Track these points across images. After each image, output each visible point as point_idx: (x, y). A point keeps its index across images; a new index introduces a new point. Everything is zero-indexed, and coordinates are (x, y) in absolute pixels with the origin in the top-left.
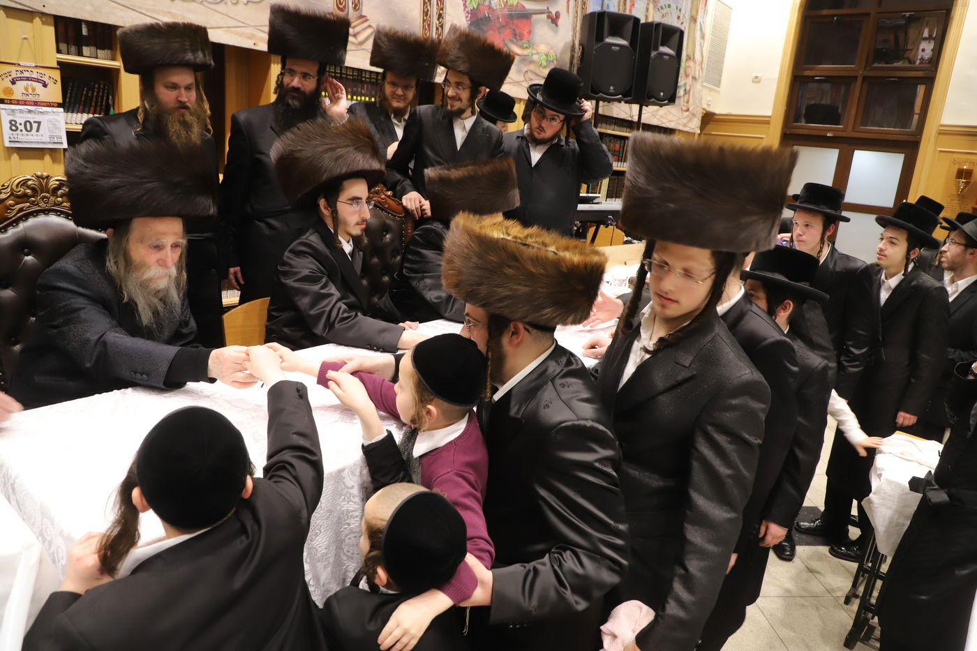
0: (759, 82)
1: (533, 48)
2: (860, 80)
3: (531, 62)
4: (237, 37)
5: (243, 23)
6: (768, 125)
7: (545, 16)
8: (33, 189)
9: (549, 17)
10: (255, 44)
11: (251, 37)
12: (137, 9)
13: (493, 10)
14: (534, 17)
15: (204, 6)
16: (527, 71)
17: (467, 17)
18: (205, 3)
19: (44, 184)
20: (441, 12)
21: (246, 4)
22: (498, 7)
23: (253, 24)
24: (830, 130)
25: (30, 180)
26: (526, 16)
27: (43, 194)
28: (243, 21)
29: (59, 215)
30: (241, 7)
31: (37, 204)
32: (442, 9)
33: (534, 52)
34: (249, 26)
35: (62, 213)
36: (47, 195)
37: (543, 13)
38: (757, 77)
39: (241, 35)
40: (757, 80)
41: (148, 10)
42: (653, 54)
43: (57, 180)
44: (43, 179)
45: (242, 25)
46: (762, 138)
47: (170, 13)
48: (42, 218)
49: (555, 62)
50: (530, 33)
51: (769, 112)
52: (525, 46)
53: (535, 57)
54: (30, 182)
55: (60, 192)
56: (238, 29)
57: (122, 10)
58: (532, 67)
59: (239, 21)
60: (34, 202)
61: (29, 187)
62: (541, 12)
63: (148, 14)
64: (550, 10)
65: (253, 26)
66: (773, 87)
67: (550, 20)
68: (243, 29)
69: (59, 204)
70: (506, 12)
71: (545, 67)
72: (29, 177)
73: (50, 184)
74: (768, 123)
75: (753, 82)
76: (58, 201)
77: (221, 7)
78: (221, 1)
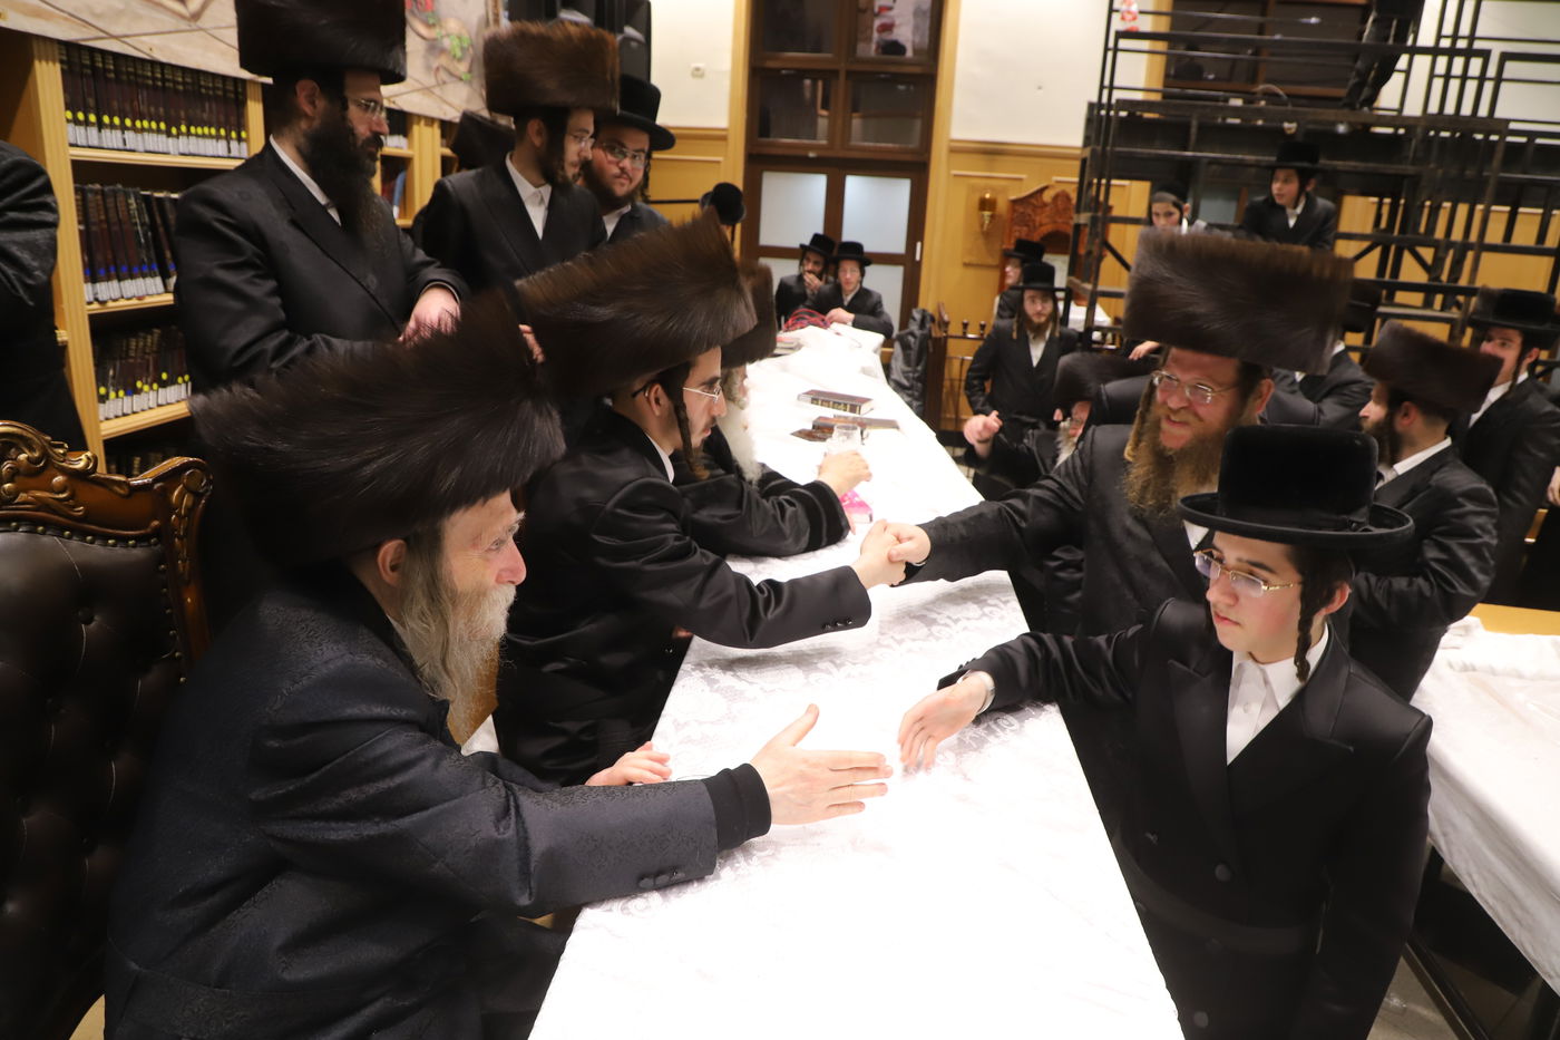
0: (702, 76)
1: (441, 26)
2: (842, 76)
3: (443, 51)
6: (724, 143)
16: (438, 69)
24: (811, 147)
29: (16, 530)
33: (443, 32)
38: (698, 69)
40: (698, 73)
46: (718, 162)
49: (471, 50)
51: (723, 123)
52: (431, 21)
53: (446, 43)
58: (443, 60)
66: (725, 84)
71: (460, 60)
74: (724, 138)
75: (694, 75)
76: (9, 492)
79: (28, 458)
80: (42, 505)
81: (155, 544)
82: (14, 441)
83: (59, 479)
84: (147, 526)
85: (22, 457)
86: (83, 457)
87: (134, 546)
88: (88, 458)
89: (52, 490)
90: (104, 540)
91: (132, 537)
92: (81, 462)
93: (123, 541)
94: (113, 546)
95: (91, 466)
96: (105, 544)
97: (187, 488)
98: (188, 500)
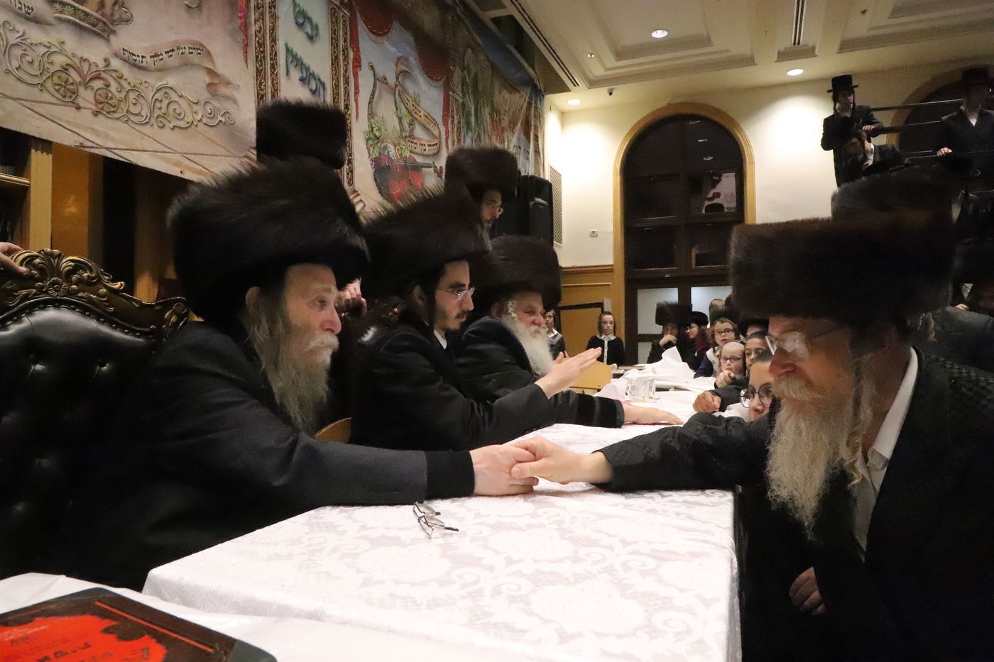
0: (596, 236)
2: (683, 228)
4: (164, 163)
5: (169, 148)
6: (612, 273)
7: (432, 170)
8: (41, 270)
9: (435, 171)
10: (181, 172)
11: (177, 164)
12: (56, 120)
13: (392, 161)
14: (424, 170)
15: (130, 126)
17: (372, 164)
18: (130, 123)
19: (55, 265)
21: (172, 129)
22: (396, 158)
23: (179, 151)
24: (667, 272)
25: (37, 257)
26: (418, 168)
27: (54, 279)
28: (170, 146)
29: (74, 309)
30: (166, 131)
31: (46, 292)
34: (176, 152)
35: (77, 305)
36: (60, 280)
37: (431, 167)
38: (593, 232)
39: (167, 161)
40: (594, 234)
41: (68, 122)
42: (532, 203)
43: (72, 261)
44: (55, 258)
45: (170, 151)
46: (609, 285)
47: (92, 129)
48: (50, 314)
50: (422, 184)
51: (611, 262)
54: (38, 260)
55: (75, 277)
56: (165, 154)
57: (38, 119)
59: (166, 146)
60: (42, 287)
61: (35, 267)
62: (429, 166)
63: (68, 127)
64: (436, 165)
65: (181, 153)
66: (611, 239)
67: (436, 174)
68: (169, 155)
69: (74, 293)
70: (401, 162)
72: (35, 253)
73: (63, 266)
74: (611, 270)
75: (591, 236)
76: (73, 290)
77: (146, 129)
78: (147, 122)
79: (88, 276)
80: (90, 301)
81: (152, 339)
82: (83, 265)
83: (104, 290)
84: (149, 326)
85: (85, 275)
86: (119, 283)
87: (139, 337)
88: (122, 285)
89: (98, 295)
90: (122, 328)
91: (138, 331)
92: (117, 285)
93: (133, 332)
94: (127, 333)
95: (122, 288)
96: (123, 332)
97: (174, 312)
98: (174, 319)
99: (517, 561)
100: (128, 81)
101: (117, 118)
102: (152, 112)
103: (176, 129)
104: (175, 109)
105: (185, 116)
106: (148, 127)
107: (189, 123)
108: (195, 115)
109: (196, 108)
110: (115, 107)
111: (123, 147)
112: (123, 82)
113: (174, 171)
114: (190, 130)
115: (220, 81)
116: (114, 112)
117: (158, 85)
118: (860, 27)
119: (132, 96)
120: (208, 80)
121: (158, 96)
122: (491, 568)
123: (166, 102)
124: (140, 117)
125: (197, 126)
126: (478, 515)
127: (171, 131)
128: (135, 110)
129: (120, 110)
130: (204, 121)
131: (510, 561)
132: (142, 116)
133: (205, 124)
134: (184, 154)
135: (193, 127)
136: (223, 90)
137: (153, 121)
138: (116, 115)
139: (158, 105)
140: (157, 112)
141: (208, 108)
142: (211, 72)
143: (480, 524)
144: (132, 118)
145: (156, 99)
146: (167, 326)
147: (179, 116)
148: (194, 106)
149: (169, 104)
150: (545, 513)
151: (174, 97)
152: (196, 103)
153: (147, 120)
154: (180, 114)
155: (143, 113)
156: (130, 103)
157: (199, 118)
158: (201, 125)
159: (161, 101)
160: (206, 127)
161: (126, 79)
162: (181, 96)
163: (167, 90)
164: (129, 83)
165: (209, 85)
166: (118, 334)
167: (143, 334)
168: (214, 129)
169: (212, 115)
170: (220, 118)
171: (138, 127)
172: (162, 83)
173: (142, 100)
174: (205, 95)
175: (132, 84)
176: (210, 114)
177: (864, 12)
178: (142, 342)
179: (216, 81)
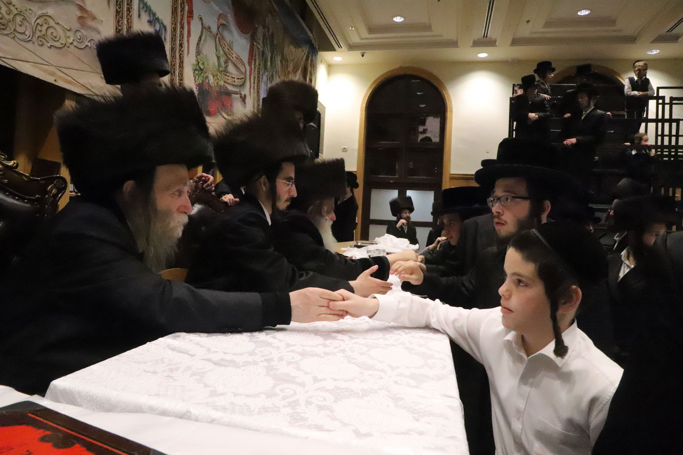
0: (346, 151)
2: (404, 151)
4: (42, 72)
7: (238, 96)
9: (241, 97)
10: (55, 80)
11: (52, 74)
13: (211, 87)
14: (234, 95)
15: (16, 42)
17: (196, 87)
18: (16, 39)
20: (181, 82)
21: (49, 48)
22: (214, 85)
23: (54, 64)
24: (391, 178)
26: (228, 94)
30: (45, 49)
32: (182, 80)
34: (52, 65)
37: (238, 94)
38: (344, 148)
39: (45, 71)
45: (47, 63)
50: (231, 105)
51: (355, 169)
52: (229, 113)
56: (42, 66)
59: (44, 60)
62: (236, 93)
64: (241, 92)
65: (55, 66)
66: (356, 154)
67: (241, 99)
68: (46, 67)
70: (218, 89)
75: (343, 151)
77: (29, 45)
78: (30, 40)
81: (37, 205)
83: (0, 166)
84: (34, 196)
86: (12, 162)
87: (26, 203)
88: (14, 163)
90: (13, 196)
91: (27, 199)
92: (11, 163)
93: (21, 199)
94: (17, 200)
95: (15, 165)
96: (14, 198)
97: (55, 186)
98: (54, 191)
99: (322, 380)
100: (16, 7)
101: (7, 35)
102: (34, 33)
103: (52, 48)
104: (52, 33)
105: (60, 38)
106: (30, 43)
107: (62, 44)
108: (68, 39)
109: (68, 33)
110: (4, 25)
111: (10, 57)
112: (12, 8)
113: (50, 79)
114: (64, 49)
115: (88, 16)
116: (3, 29)
117: (40, 13)
118: (525, 31)
119: (19, 19)
120: (79, 14)
121: (39, 21)
122: (303, 385)
123: (45, 26)
124: (25, 36)
125: (68, 47)
126: (288, 345)
127: (49, 49)
128: (19, 29)
129: (8, 29)
130: (75, 44)
131: (316, 380)
132: (26, 35)
133: (75, 46)
134: (59, 68)
135: (66, 47)
136: (90, 23)
137: (35, 39)
138: (5, 32)
139: (39, 28)
140: (38, 34)
141: (78, 34)
142: (81, 8)
143: (291, 351)
144: (17, 34)
145: (38, 24)
146: (49, 196)
147: (55, 39)
148: (68, 32)
149: (48, 28)
150: (331, 343)
151: (52, 23)
152: (68, 30)
153: (30, 39)
154: (55, 37)
155: (27, 33)
156: (17, 24)
157: (71, 41)
158: (72, 47)
159: (41, 25)
160: (76, 49)
161: (14, 6)
162: (58, 24)
163: (47, 18)
164: (17, 9)
165: (80, 18)
166: (10, 200)
167: (30, 201)
168: (82, 51)
169: (81, 41)
170: (87, 43)
171: (22, 43)
172: (43, 12)
173: (26, 24)
174: (76, 25)
175: (18, 9)
176: (80, 39)
177: (528, 22)
178: (29, 207)
179: (86, 16)
